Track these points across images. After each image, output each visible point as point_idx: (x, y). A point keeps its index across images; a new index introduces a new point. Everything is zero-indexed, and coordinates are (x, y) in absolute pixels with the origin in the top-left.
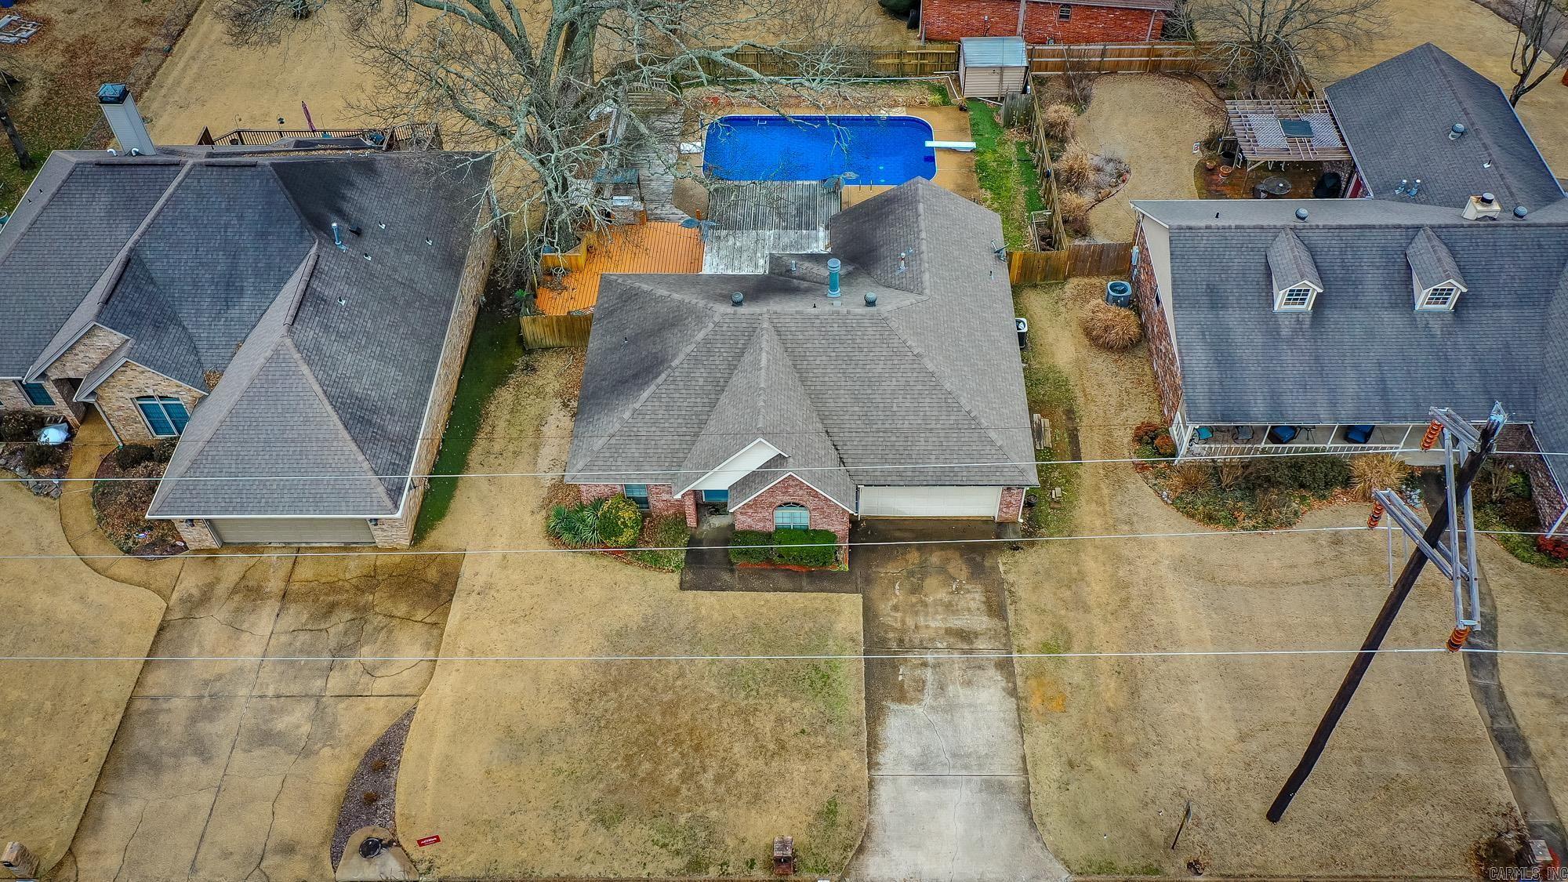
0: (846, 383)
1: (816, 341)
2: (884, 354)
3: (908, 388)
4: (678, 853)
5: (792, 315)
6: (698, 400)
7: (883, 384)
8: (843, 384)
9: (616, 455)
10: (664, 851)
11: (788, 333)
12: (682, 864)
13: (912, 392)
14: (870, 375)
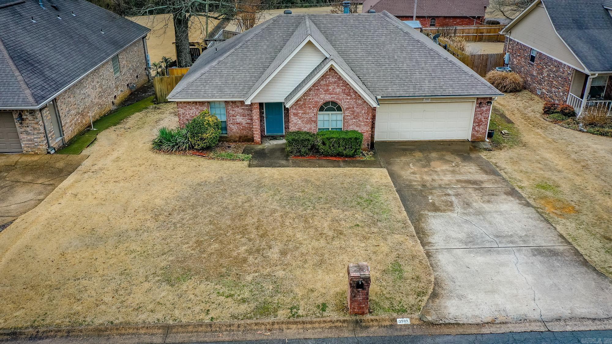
0: (361, 46)
1: (340, 28)
2: (384, 32)
3: (403, 48)
4: (244, 301)
5: (324, 16)
6: (263, 56)
7: (386, 46)
8: (359, 46)
9: (205, 84)
10: (230, 299)
11: (321, 24)
12: (249, 310)
13: (406, 50)
14: (377, 42)
